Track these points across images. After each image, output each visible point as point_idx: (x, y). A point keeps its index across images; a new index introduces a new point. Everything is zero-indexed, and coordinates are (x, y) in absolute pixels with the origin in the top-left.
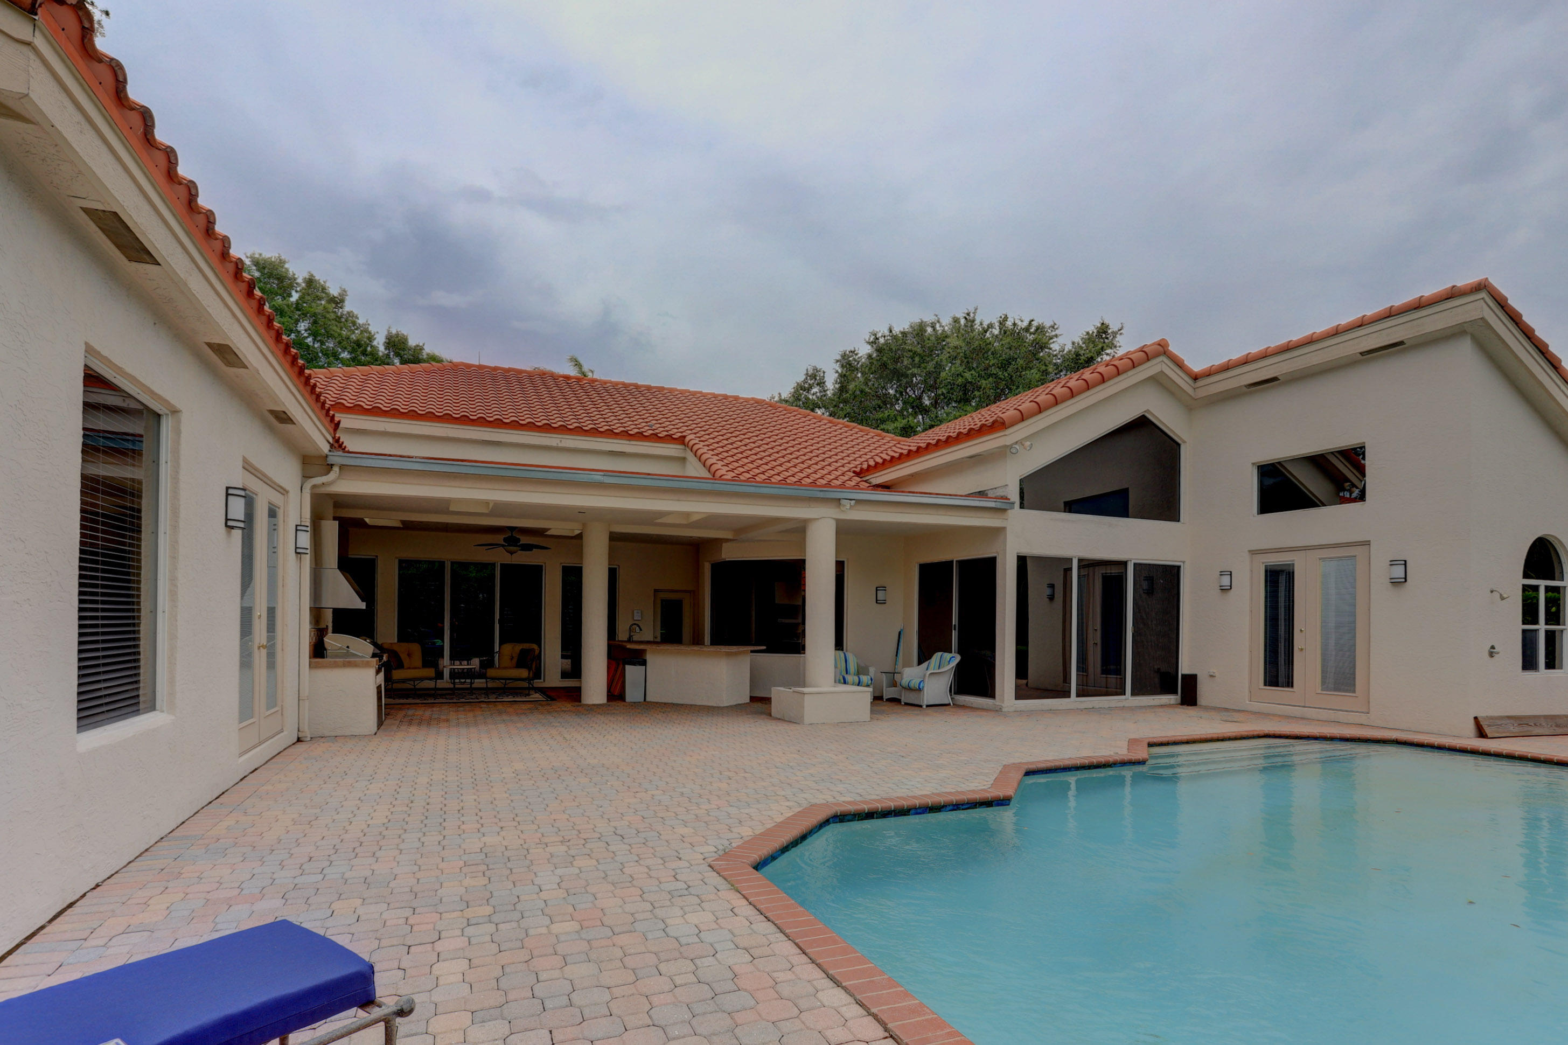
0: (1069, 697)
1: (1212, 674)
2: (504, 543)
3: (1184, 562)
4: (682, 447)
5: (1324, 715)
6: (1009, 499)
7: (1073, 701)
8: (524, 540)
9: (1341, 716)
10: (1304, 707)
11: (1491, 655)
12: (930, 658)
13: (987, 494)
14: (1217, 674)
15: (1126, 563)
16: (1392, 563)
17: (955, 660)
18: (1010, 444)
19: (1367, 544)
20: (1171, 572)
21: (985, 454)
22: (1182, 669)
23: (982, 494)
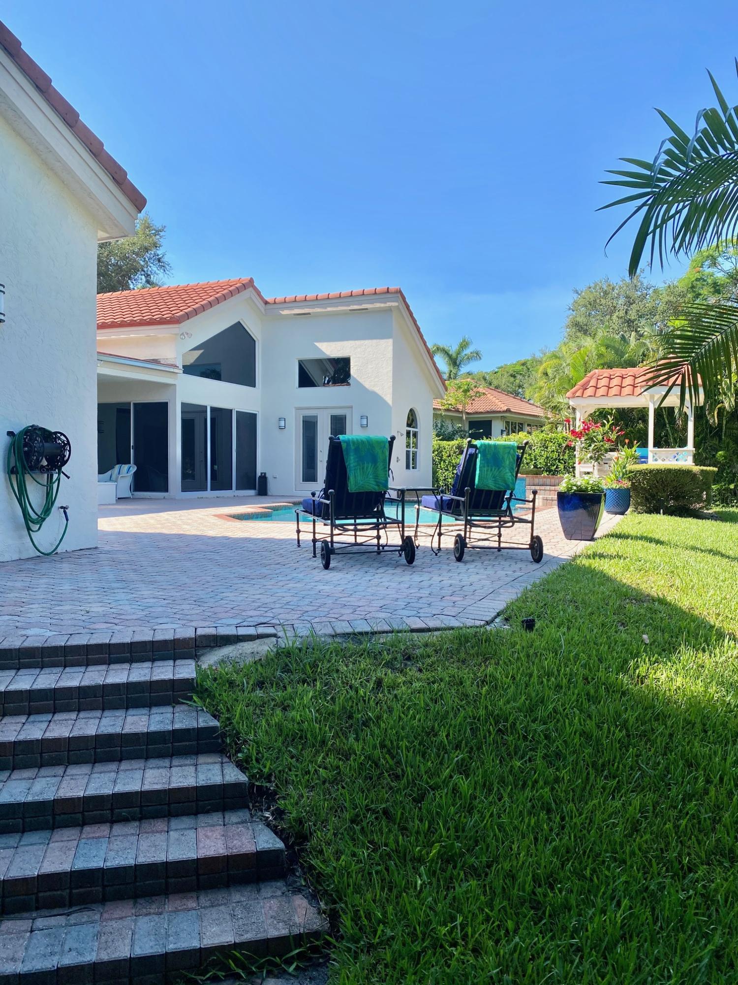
0: (207, 490)
1: (275, 476)
3: (258, 412)
6: (177, 367)
7: (209, 494)
11: (397, 461)
13: (160, 362)
14: (278, 476)
15: (231, 411)
16: (362, 417)
17: (134, 469)
18: (181, 333)
19: (351, 407)
20: (253, 417)
21: (160, 336)
22: (258, 474)
23: (156, 361)
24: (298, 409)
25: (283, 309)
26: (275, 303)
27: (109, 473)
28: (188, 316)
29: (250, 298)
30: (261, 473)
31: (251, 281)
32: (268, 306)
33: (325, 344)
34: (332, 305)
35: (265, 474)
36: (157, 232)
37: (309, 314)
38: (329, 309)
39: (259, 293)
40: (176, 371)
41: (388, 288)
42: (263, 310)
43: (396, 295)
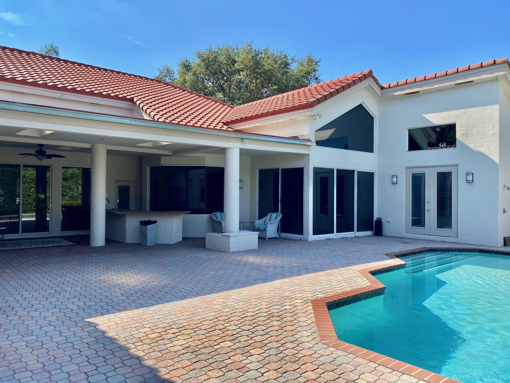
0: (333, 233)
1: (389, 221)
2: (36, 154)
3: (375, 171)
4: (131, 103)
5: (439, 239)
6: (311, 141)
7: (335, 235)
8: (48, 152)
9: (446, 239)
10: (430, 235)
11: (504, 213)
12: (267, 215)
13: (299, 138)
14: (391, 221)
15: (353, 171)
16: (467, 174)
17: (280, 216)
18: (314, 114)
19: (457, 165)
20: (370, 176)
21: (298, 118)
22: (375, 219)
23: (296, 138)
24: (407, 168)
25: (396, 91)
26: (389, 87)
27: (264, 219)
28: (319, 101)
29: (370, 85)
30: (378, 218)
31: (371, 73)
32: (384, 91)
33: (432, 115)
34: (437, 83)
35: (380, 219)
36: (316, 63)
37: (418, 92)
38: (436, 86)
39: (376, 81)
40: (309, 143)
41: (495, 61)
42: (379, 94)
43: (504, 65)
